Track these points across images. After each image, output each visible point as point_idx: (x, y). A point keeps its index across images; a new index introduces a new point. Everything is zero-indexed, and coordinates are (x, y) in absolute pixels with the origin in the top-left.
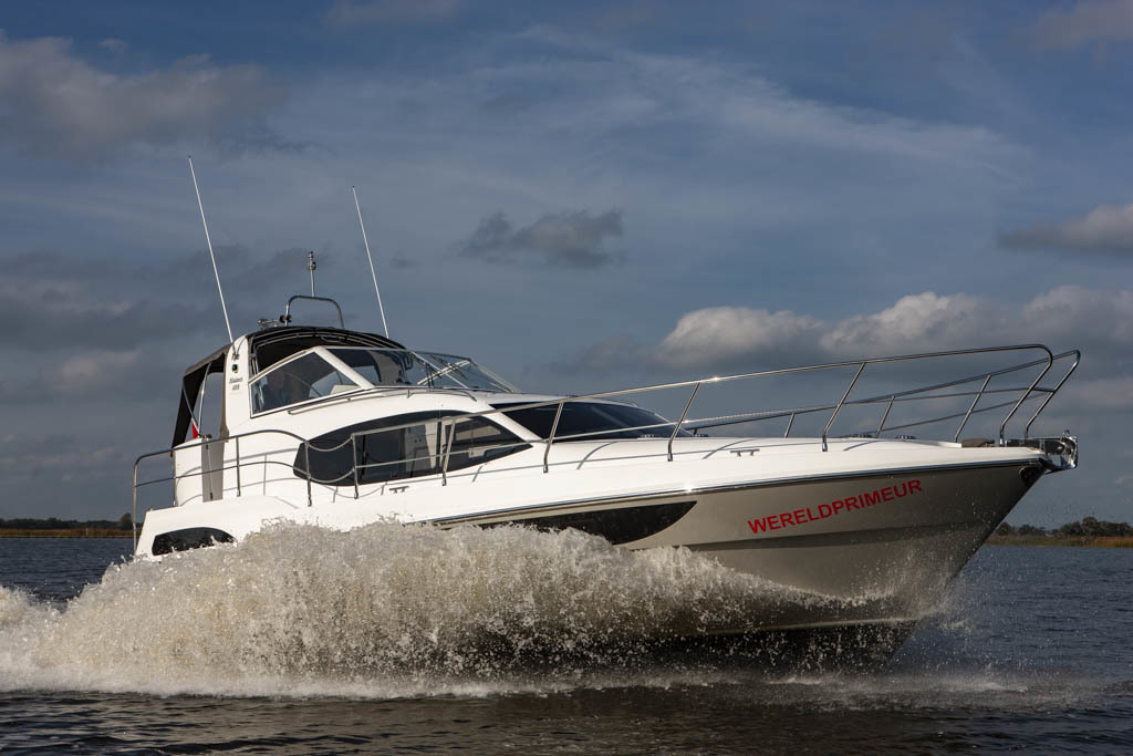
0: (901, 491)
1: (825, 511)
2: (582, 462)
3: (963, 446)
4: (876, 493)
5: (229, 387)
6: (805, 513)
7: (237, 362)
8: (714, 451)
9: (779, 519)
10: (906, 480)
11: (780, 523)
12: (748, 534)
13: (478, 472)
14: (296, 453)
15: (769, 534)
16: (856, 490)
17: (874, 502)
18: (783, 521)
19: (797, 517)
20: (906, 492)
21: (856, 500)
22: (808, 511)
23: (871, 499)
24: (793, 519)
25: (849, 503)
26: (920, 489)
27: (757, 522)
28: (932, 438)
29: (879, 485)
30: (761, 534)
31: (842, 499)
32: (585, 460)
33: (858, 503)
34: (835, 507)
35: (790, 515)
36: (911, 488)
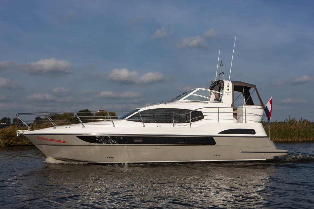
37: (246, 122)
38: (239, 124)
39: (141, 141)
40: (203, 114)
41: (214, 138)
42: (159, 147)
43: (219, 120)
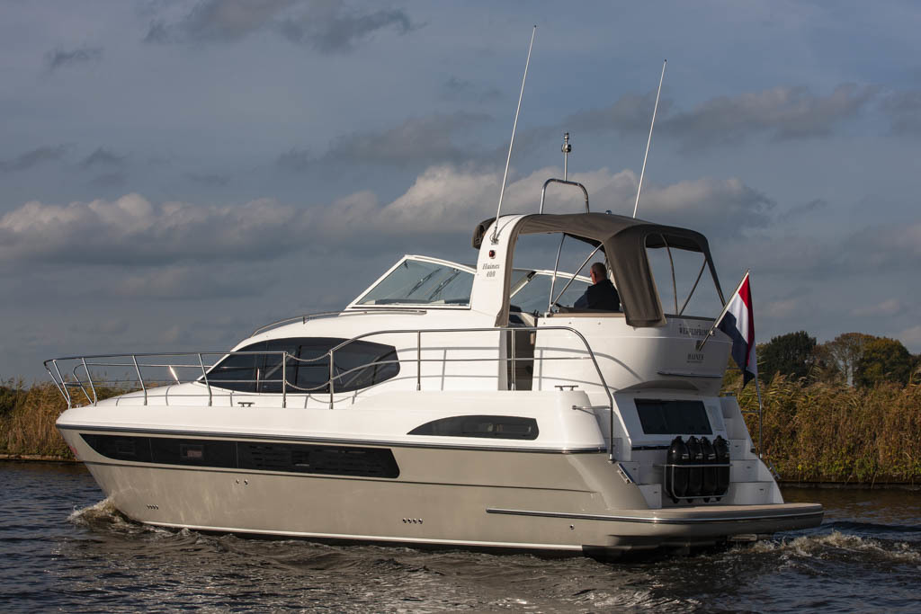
37: (540, 389)
38: (516, 395)
39: (198, 454)
40: (398, 354)
41: (393, 449)
42: (247, 478)
43: (421, 379)
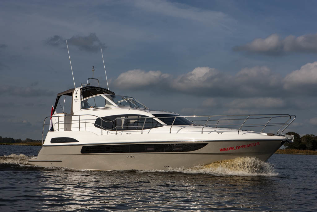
0: (255, 144)
1: (238, 148)
2: (178, 131)
3: (268, 135)
4: (249, 145)
5: (74, 101)
6: (233, 148)
7: (77, 95)
8: (212, 132)
9: (227, 149)
10: (256, 142)
11: (227, 150)
12: (219, 152)
13: (150, 131)
14: (95, 121)
15: (224, 152)
16: (245, 144)
17: (249, 147)
18: (228, 149)
19: (231, 149)
20: (256, 145)
21: (245, 146)
22: (234, 147)
23: (248, 146)
24: (230, 149)
25: (243, 146)
26: (259, 144)
27: (222, 149)
28: (258, 132)
29: (250, 143)
30: (222, 152)
31: (242, 146)
32: (179, 131)
33: (245, 147)
34: (240, 147)
35: (229, 148)
36: (257, 144)
